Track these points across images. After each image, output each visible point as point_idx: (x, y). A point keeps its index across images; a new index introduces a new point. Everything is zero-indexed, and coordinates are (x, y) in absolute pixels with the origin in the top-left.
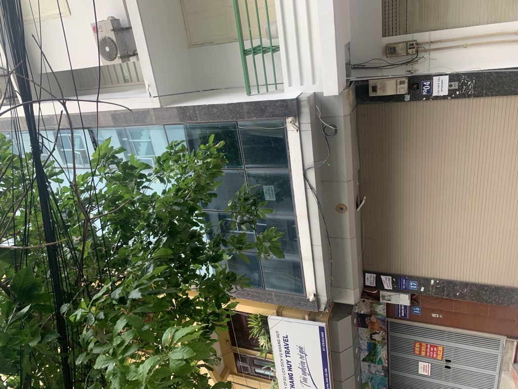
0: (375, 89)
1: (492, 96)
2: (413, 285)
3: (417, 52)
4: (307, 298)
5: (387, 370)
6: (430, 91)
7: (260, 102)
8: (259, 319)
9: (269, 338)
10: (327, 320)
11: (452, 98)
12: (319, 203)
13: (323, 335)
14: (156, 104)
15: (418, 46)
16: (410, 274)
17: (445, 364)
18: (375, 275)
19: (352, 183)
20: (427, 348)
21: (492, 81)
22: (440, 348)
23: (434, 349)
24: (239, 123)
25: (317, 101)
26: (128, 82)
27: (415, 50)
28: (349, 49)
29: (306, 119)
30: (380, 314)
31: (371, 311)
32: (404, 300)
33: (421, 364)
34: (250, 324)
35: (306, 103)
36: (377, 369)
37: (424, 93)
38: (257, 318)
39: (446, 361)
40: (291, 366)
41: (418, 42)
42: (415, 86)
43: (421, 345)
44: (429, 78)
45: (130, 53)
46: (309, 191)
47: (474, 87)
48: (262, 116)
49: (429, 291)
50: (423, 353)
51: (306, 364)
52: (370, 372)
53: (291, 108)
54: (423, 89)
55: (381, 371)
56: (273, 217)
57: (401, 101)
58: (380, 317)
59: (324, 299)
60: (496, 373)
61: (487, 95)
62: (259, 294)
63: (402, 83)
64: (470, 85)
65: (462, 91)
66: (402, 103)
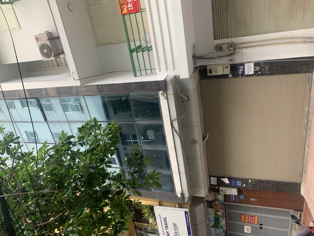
0: (210, 71)
1: (279, 74)
2: (239, 183)
3: (235, 49)
4: (177, 195)
5: (226, 232)
6: (243, 72)
7: (142, 82)
8: (149, 208)
9: (155, 218)
10: (189, 207)
11: (256, 76)
12: (181, 140)
13: (187, 216)
14: (78, 84)
15: (235, 45)
16: (237, 177)
17: (259, 226)
18: (216, 178)
19: (200, 127)
20: (248, 218)
21: (279, 66)
22: (256, 218)
23: (252, 218)
24: (130, 94)
25: (177, 80)
26: (60, 66)
27: (234, 48)
28: (194, 47)
29: (171, 92)
30: (220, 200)
31: (215, 199)
32: (234, 192)
33: (246, 227)
34: (143, 211)
35: (170, 83)
36: (220, 231)
37: (240, 73)
38: (147, 207)
39: (260, 224)
40: (169, 235)
41: (235, 43)
42: (234, 69)
43: (245, 216)
44: (243, 64)
45: (59, 52)
46: (175, 133)
47: (268, 70)
48: (144, 90)
49: (248, 186)
50: (247, 221)
51: (178, 233)
52: (216, 233)
53: (162, 86)
54: (239, 71)
55: (222, 232)
56: (154, 149)
57: (227, 78)
58: (220, 202)
59: (187, 195)
60: (289, 230)
61: (276, 74)
62: (148, 194)
63: (227, 67)
64: (266, 68)
65: (262, 72)
66: (227, 79)
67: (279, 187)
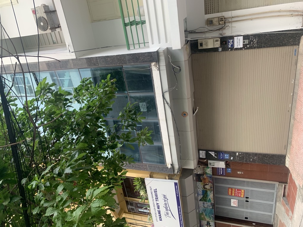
0: (201, 45)
1: (267, 47)
2: (227, 156)
3: (225, 23)
4: (167, 166)
5: (213, 205)
6: (233, 45)
7: (135, 54)
8: (140, 180)
9: (146, 191)
10: (179, 179)
11: (245, 49)
12: (172, 112)
13: (177, 187)
14: (73, 56)
15: (225, 20)
16: (225, 150)
17: (245, 199)
18: (205, 152)
19: (190, 99)
20: (235, 191)
21: (267, 39)
22: (243, 191)
23: (239, 192)
24: (124, 66)
25: (169, 52)
26: (56, 43)
27: (224, 22)
28: (186, 22)
29: (163, 63)
30: (209, 174)
31: (204, 172)
32: (221, 165)
33: (232, 200)
34: (134, 184)
35: (162, 54)
36: (208, 205)
37: (230, 47)
38: (138, 180)
39: (246, 198)
40: (159, 206)
41: (225, 17)
42: (224, 43)
43: (232, 190)
44: (232, 38)
45: (56, 26)
46: (166, 105)
47: (257, 43)
48: (137, 62)
49: (236, 158)
50: (233, 194)
51: (168, 205)
52: (204, 207)
53: (154, 57)
54: (229, 44)
55: (210, 205)
56: (146, 121)
57: (217, 51)
58: (209, 175)
59: (176, 166)
60: (274, 203)
61: (264, 47)
62: (139, 166)
63: (217, 41)
64: (255, 41)
65: (250, 45)
66: (217, 52)
67: (265, 159)
